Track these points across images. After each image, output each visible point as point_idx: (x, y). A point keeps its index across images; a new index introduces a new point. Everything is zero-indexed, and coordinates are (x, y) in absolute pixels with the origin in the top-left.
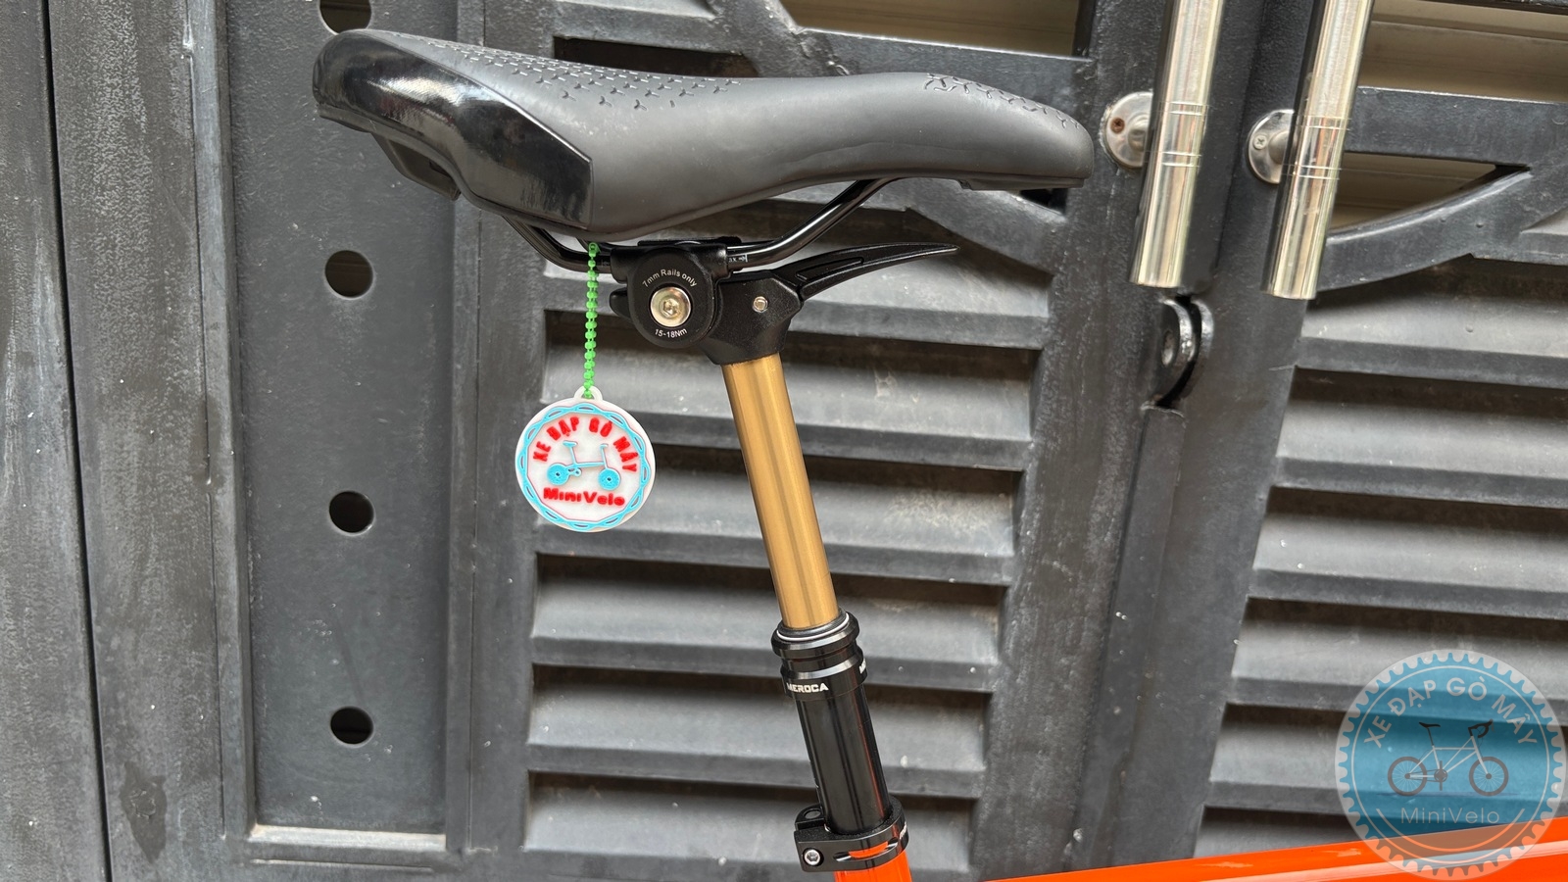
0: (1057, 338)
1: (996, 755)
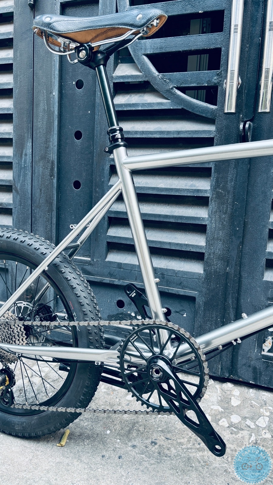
0: (217, 134)
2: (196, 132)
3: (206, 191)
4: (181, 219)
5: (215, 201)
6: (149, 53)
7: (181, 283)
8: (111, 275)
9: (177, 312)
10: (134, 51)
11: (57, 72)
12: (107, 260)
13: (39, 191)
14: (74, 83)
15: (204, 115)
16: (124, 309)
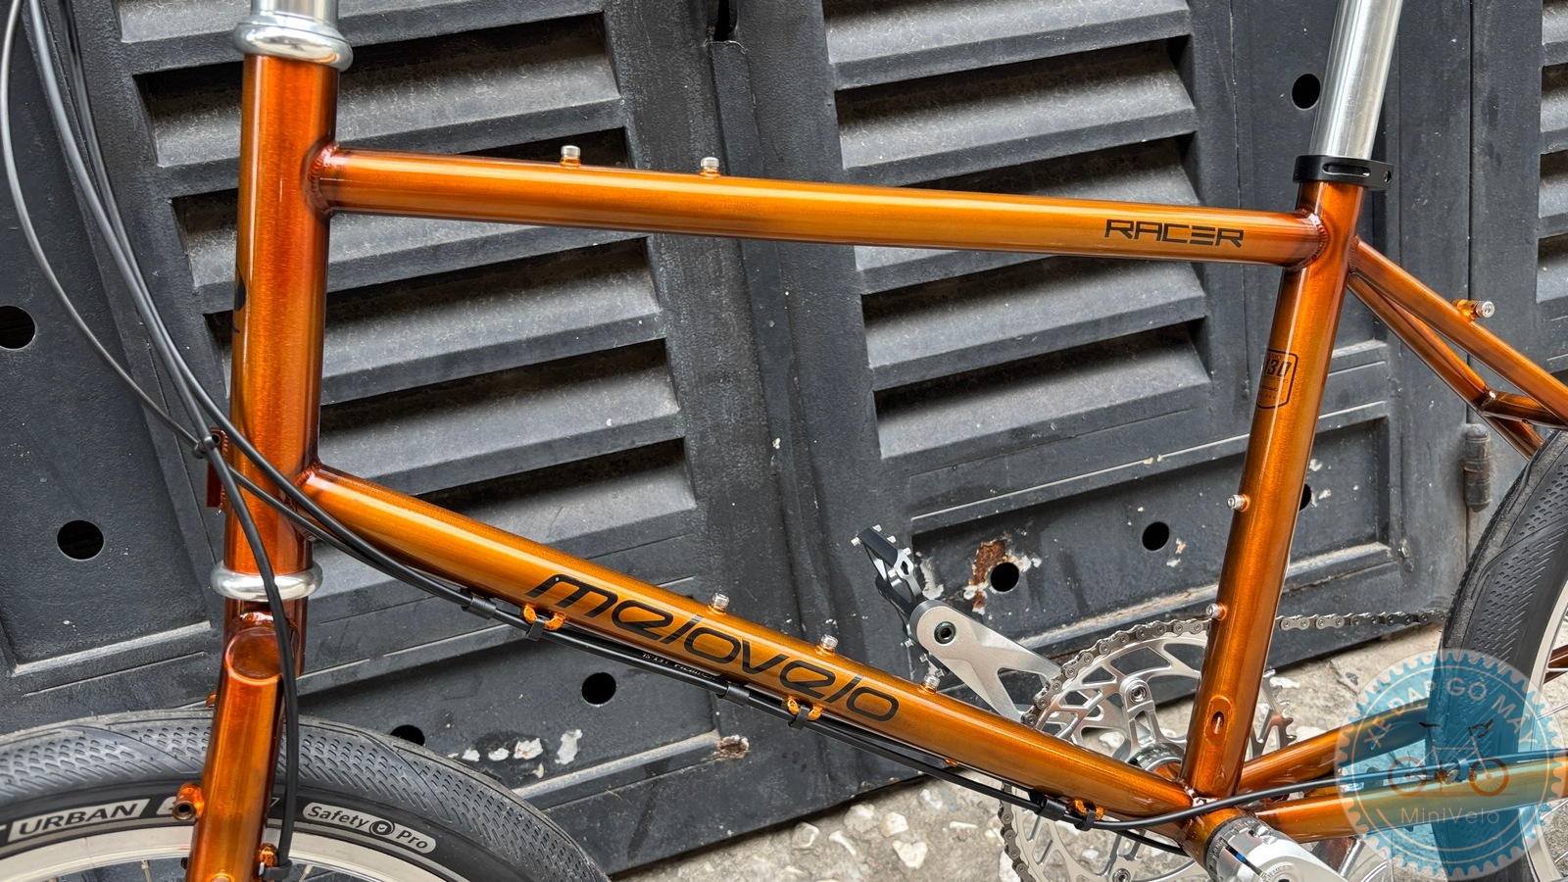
1: (685, 393)
4: (565, 344)
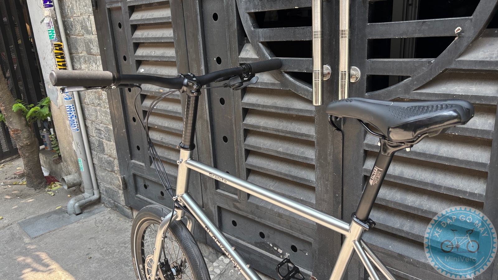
0: (316, 114)
2: (301, 110)
3: (312, 159)
4: (296, 179)
5: (319, 169)
6: (261, 41)
7: (300, 230)
8: (252, 213)
9: (301, 250)
10: (251, 38)
11: (202, 51)
12: (249, 201)
13: (201, 141)
14: (215, 59)
15: (305, 97)
16: (265, 240)
